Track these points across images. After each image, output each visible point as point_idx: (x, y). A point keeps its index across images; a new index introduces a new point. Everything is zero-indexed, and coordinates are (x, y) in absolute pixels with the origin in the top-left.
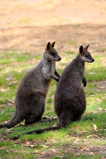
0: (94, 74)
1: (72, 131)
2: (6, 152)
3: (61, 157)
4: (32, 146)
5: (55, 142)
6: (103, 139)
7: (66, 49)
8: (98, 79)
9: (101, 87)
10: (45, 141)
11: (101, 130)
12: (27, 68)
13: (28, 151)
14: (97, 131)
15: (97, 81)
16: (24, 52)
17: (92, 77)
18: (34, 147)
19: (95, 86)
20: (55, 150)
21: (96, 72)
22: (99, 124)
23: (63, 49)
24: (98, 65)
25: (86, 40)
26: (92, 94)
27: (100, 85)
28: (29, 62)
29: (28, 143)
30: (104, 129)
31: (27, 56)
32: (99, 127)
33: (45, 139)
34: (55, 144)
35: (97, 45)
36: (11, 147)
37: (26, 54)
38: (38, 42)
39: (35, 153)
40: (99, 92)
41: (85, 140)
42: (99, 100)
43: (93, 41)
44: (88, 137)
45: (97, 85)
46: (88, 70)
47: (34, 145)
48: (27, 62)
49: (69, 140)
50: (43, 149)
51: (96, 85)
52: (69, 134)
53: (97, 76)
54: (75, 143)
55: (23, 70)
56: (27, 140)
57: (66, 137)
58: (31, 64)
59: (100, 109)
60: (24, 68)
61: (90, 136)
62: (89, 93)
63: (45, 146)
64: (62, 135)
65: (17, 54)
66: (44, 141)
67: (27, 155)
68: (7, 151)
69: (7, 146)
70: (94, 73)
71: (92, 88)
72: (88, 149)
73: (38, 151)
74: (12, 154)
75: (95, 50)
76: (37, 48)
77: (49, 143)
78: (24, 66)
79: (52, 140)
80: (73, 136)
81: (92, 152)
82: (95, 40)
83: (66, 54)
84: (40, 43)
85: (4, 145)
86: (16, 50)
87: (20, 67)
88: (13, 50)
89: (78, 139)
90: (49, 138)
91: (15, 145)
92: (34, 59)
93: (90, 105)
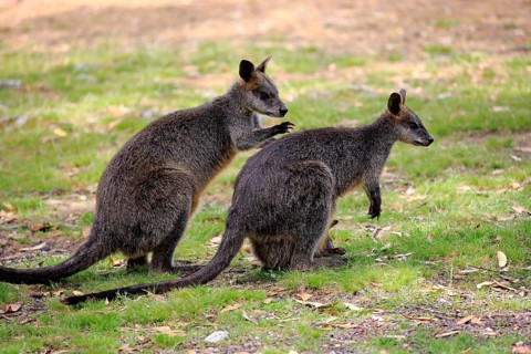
0: (506, 113)
1: (434, 268)
2: (241, 318)
3: (399, 337)
4: (318, 305)
5: (382, 296)
6: (522, 294)
7: (428, 39)
8: (517, 127)
9: (524, 149)
10: (355, 294)
11: (520, 267)
12: (311, 88)
13: (306, 319)
14: (505, 269)
15: (513, 131)
16: (305, 45)
17: (501, 120)
18: (322, 309)
19: (508, 145)
20: (381, 319)
21: (512, 105)
22: (512, 252)
23: (420, 41)
24: (519, 87)
25: (486, 16)
26: (496, 167)
27: (522, 144)
28: (317, 75)
29: (306, 296)
30: (529, 264)
31: (312, 57)
32: (511, 261)
33: (355, 287)
34: (385, 301)
35: (519, 32)
36: (256, 304)
37: (312, 50)
38: (347, 17)
39: (326, 326)
40: (519, 164)
41: (471, 295)
42: (516, 185)
43: (508, 21)
44: (479, 286)
45: (514, 143)
46: (490, 101)
47: (324, 301)
48: (312, 73)
49: (424, 291)
50: (347, 313)
51: (510, 141)
52: (424, 275)
53: (513, 116)
54: (442, 300)
55: (301, 96)
56: (302, 288)
57: (415, 283)
58: (323, 79)
59: (519, 210)
60: (303, 90)
61: (487, 283)
62: (489, 164)
63: (353, 307)
64: (404, 277)
65: (284, 50)
66: (351, 294)
67: (301, 328)
68: (245, 316)
69: (246, 303)
70: (507, 109)
71: (498, 149)
72: (478, 321)
73: (332, 318)
74: (260, 325)
75: (512, 45)
76: (345, 37)
77: (364, 298)
78: (302, 84)
79: (376, 290)
80: (436, 281)
81: (489, 329)
82: (514, 16)
83: (426, 55)
84: (354, 22)
85: (236, 300)
86: (282, 40)
87: (293, 84)
88: (273, 39)
89: (450, 291)
90: (366, 283)
91: (268, 301)
92: (332, 67)
93: (491, 197)
